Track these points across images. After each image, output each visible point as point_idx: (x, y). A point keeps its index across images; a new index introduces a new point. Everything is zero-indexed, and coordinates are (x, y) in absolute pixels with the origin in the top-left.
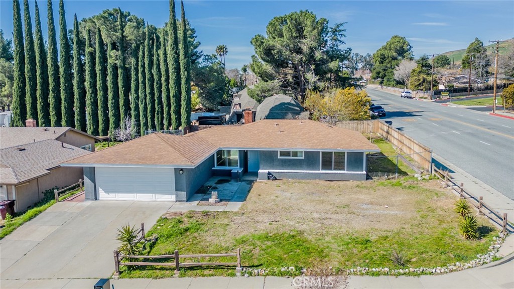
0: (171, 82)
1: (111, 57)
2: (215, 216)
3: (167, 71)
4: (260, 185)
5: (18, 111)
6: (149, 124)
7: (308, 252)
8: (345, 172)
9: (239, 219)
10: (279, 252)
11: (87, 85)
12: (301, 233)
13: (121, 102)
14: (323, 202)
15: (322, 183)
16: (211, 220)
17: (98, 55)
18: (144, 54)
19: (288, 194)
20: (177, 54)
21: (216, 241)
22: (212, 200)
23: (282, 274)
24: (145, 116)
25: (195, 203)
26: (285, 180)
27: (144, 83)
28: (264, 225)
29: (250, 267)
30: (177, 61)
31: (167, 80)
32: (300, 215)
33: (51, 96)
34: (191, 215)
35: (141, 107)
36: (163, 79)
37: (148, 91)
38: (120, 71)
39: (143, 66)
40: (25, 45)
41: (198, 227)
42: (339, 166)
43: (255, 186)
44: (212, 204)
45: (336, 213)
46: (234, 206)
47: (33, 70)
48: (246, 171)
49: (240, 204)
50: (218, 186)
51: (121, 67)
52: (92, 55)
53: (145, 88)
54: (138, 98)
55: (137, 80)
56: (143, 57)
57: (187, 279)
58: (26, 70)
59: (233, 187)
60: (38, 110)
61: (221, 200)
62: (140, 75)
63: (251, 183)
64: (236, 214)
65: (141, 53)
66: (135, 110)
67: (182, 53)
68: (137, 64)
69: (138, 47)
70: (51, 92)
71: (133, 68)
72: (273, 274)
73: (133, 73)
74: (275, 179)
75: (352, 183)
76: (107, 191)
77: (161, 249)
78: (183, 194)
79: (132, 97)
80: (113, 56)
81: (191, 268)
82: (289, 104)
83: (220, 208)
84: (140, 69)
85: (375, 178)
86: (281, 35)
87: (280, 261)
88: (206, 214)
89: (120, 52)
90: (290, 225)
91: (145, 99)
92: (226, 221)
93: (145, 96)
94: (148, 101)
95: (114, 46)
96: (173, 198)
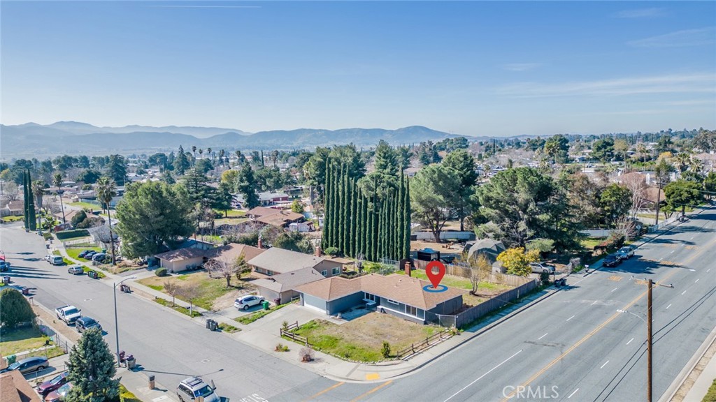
0: (399, 227)
8: (416, 317)
10: (324, 343)
11: (357, 222)
12: (341, 339)
13: (372, 236)
15: (402, 320)
16: (324, 326)
19: (372, 323)
22: (338, 317)
25: (331, 317)
27: (385, 225)
28: (336, 333)
29: (311, 344)
32: (355, 333)
34: (322, 322)
36: (395, 225)
37: (387, 231)
39: (385, 214)
41: (316, 327)
42: (414, 313)
43: (371, 313)
44: (335, 319)
45: (371, 336)
46: (342, 322)
49: (345, 322)
51: (374, 213)
52: (360, 204)
53: (385, 228)
54: (381, 234)
55: (381, 223)
56: (385, 209)
59: (360, 312)
61: (342, 318)
62: (382, 219)
64: (337, 326)
65: (384, 206)
66: (379, 243)
68: (382, 212)
73: (380, 218)
75: (416, 324)
76: (307, 303)
78: (329, 312)
80: (370, 206)
83: (337, 321)
84: (383, 216)
85: (429, 324)
87: (320, 345)
88: (327, 323)
92: (329, 328)
93: (385, 234)
94: (386, 237)
96: (325, 312)
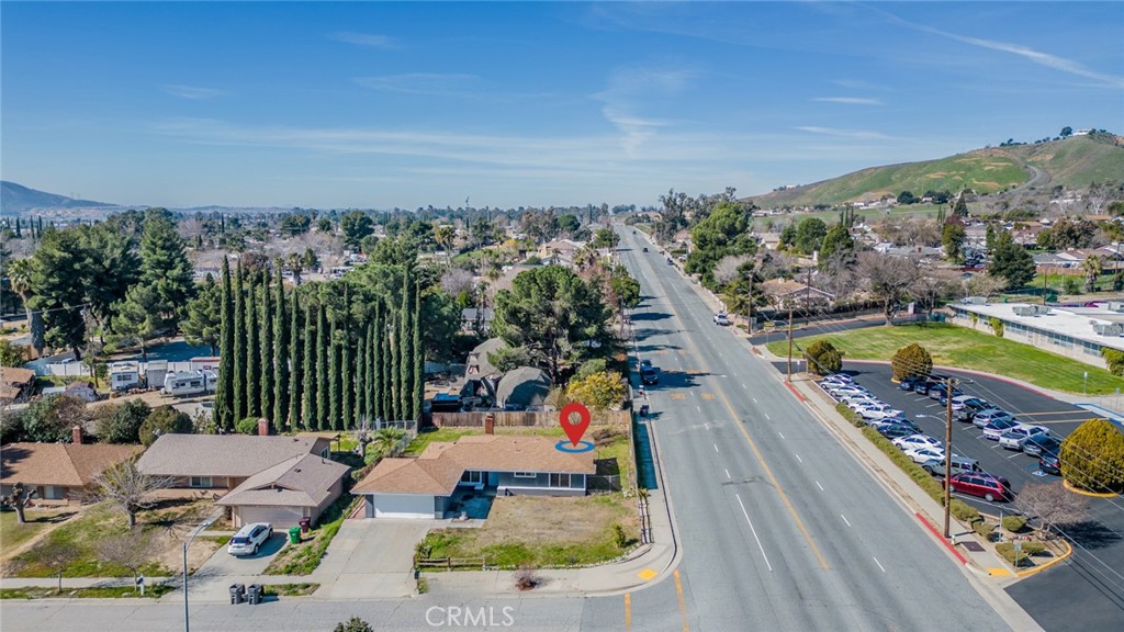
0: (403, 366)
1: (335, 336)
2: (467, 531)
3: (399, 353)
4: (500, 503)
5: (225, 395)
6: (377, 412)
7: (524, 556)
8: (570, 489)
9: (483, 534)
10: (507, 556)
11: (306, 367)
12: (523, 544)
13: (345, 387)
14: (543, 519)
15: (550, 499)
16: (464, 536)
17: (320, 334)
18: (373, 333)
19: (520, 512)
20: (411, 335)
21: (469, 550)
22: (462, 518)
23: (508, 569)
24: (372, 402)
25: (450, 520)
26: (519, 496)
27: (372, 365)
28: (500, 539)
29: (490, 565)
30: (410, 343)
31: (399, 363)
32: (525, 531)
33: (263, 378)
34: (449, 531)
35: (368, 392)
36: (393, 363)
37: (376, 375)
38: (344, 352)
39: (372, 347)
40: (236, 322)
41: (455, 541)
42: (565, 483)
43: (495, 502)
44: (460, 522)
45: (550, 528)
46: (478, 523)
47: (244, 350)
48: (487, 487)
49: (482, 521)
50: (464, 503)
51: (346, 348)
52: (313, 334)
53: (373, 371)
54: (364, 381)
55: (364, 362)
56: (372, 338)
57: (455, 573)
58: (235, 348)
59: (476, 503)
60: (248, 394)
61: (469, 518)
62: (367, 356)
63: (491, 499)
64: (480, 530)
65: (369, 333)
66: (360, 396)
67: (416, 335)
68: (365, 345)
69: (365, 326)
70: (264, 374)
71: (359, 349)
72: (503, 569)
73: (359, 355)
74: (511, 495)
75: (573, 499)
76: (382, 511)
77: (436, 555)
78: (441, 514)
79: (357, 380)
80: (337, 335)
81: (457, 566)
82: (536, 382)
83: (469, 525)
84: (368, 351)
85: (593, 494)
86: (529, 296)
87: (508, 562)
88: (459, 530)
89: (345, 332)
90: (517, 538)
91: (373, 383)
92: (474, 536)
93: (373, 380)
94: (375, 385)
95: (339, 325)
96: (433, 516)
